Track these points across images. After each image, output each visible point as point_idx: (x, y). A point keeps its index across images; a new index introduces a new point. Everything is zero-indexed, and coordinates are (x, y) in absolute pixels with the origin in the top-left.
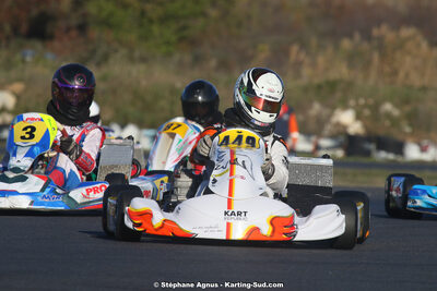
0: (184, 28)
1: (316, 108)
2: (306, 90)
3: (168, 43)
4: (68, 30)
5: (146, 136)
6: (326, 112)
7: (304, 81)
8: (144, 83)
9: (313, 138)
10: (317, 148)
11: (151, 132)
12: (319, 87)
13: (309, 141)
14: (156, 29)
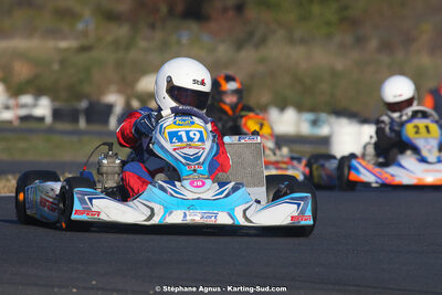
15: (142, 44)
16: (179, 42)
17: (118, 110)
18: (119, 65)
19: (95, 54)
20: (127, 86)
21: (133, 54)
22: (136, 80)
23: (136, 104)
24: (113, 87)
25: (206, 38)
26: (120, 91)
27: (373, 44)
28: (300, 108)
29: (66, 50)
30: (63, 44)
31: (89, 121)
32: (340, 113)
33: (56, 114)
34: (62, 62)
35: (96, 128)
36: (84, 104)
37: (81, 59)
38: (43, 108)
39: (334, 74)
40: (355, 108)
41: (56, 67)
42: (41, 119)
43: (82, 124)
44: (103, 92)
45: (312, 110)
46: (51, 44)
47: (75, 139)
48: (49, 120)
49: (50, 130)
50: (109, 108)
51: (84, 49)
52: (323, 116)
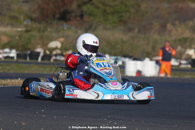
0: (121, 17)
1: (179, 48)
2: (175, 41)
3: (115, 22)
4: (76, 17)
5: (113, 59)
6: (183, 50)
7: (174, 38)
8: (111, 38)
9: (179, 60)
10: (180, 64)
11: (114, 57)
12: (180, 40)
13: (177, 61)
14: (110, 17)
15: (49, 30)
16: (63, 29)
17: (42, 54)
18: (41, 38)
19: (32, 33)
20: (44, 45)
21: (46, 34)
22: (48, 43)
23: (48, 52)
24: (39, 46)
25: (73, 28)
26: (42, 47)
27: (136, 30)
28: (111, 55)
29: (21, 31)
30: (19, 30)
31: (30, 59)
32: (125, 56)
33: (18, 56)
34: (20, 36)
35: (34, 61)
36: (29, 52)
37: (27, 35)
38: (13, 54)
39: (123, 42)
40: (131, 54)
41: (17, 38)
42: (13, 58)
43: (28, 59)
44: (35, 48)
45: (115, 55)
46: (15, 29)
47: (27, 65)
48: (15, 58)
49: (17, 62)
50: (39, 54)
51: (27, 31)
52: (119, 57)
